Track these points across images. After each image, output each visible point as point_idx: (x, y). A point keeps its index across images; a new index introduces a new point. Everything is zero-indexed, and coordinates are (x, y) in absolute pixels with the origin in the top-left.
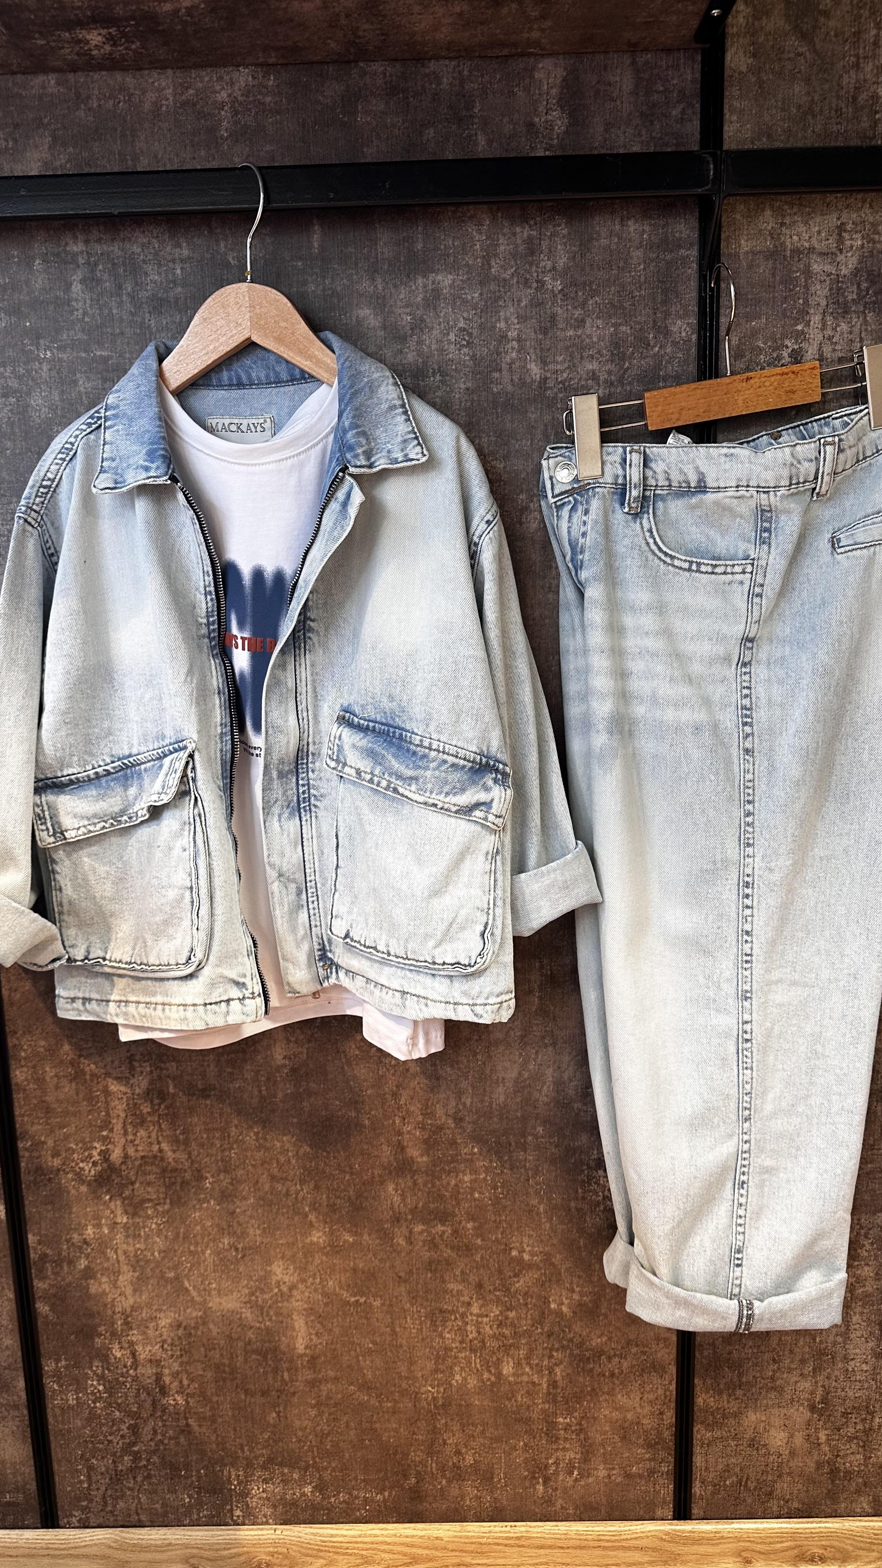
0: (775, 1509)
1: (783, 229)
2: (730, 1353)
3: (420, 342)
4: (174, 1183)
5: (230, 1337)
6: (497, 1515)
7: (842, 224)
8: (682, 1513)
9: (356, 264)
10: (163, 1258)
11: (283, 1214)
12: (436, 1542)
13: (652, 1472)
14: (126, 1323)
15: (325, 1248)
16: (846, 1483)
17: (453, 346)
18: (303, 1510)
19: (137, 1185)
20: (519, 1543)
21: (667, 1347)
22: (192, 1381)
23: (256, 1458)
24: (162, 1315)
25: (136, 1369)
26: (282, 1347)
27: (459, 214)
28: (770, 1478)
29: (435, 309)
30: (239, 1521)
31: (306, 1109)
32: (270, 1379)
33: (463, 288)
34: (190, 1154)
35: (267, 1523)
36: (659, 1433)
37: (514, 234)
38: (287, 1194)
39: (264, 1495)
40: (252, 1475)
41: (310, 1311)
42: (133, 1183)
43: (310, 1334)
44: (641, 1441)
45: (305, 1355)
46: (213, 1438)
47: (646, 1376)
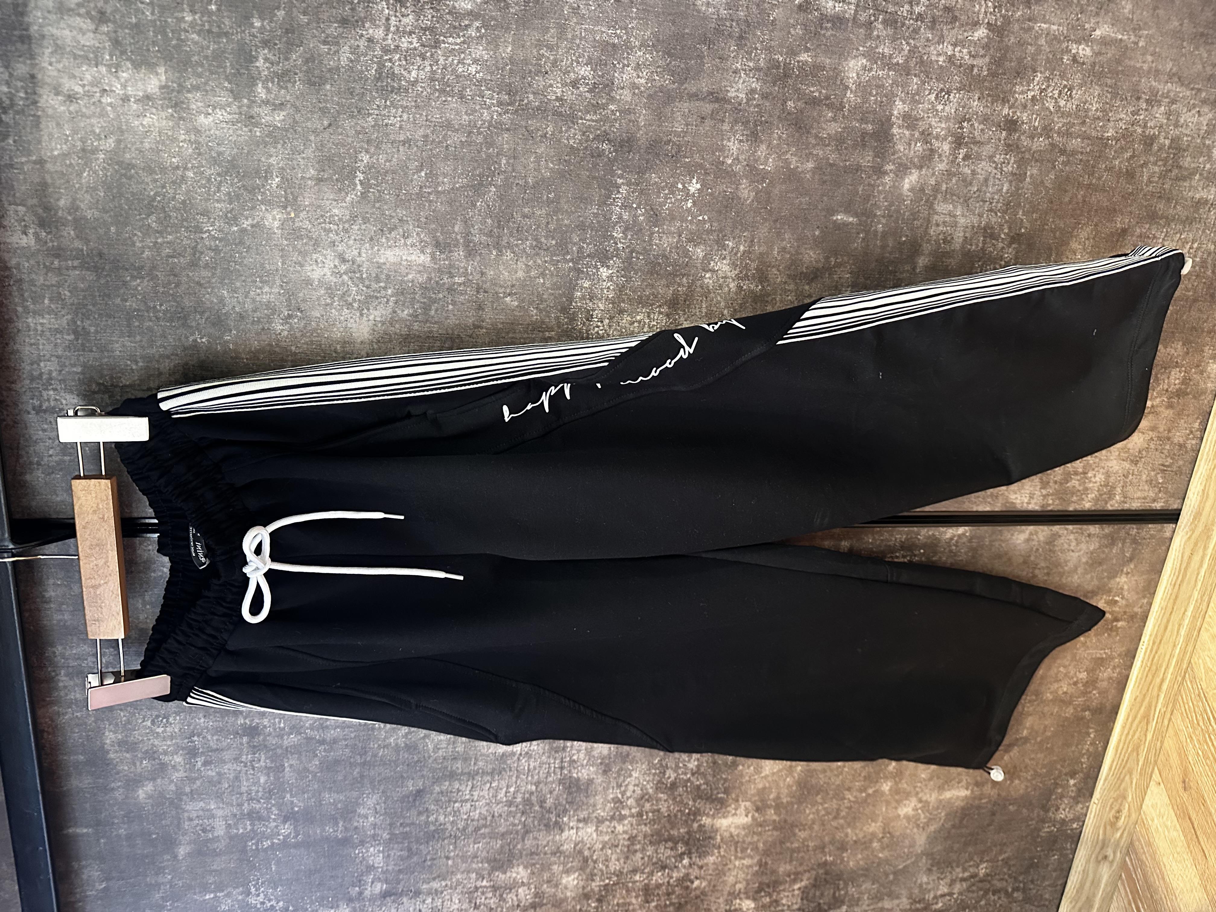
0: (1194, 442)
1: (43, 463)
2: (1056, 482)
3: (165, 753)
4: (825, 879)
5: (946, 839)
6: (1131, 655)
7: (34, 409)
8: (1173, 516)
9: (100, 801)
10: (878, 882)
11: (864, 809)
12: (1138, 700)
13: (1134, 541)
14: (919, 902)
15: (895, 781)
16: (1192, 383)
17: (168, 729)
18: (1086, 783)
19: (821, 901)
20: (1157, 642)
21: (1036, 533)
22: (971, 859)
23: (1038, 815)
24: (919, 881)
25: (954, 894)
26: (962, 804)
27: (50, 730)
28: (1168, 447)
29: (136, 743)
30: (1081, 824)
31: (789, 799)
32: (984, 811)
33: (117, 724)
34: (805, 871)
35: (1088, 807)
36: (1106, 536)
37: (65, 687)
38: (850, 808)
39: (1067, 810)
40: (1050, 818)
41: (941, 788)
42: (819, 904)
43: (958, 787)
44: (1106, 550)
45: (972, 791)
46: (1016, 844)
47: (1057, 549)
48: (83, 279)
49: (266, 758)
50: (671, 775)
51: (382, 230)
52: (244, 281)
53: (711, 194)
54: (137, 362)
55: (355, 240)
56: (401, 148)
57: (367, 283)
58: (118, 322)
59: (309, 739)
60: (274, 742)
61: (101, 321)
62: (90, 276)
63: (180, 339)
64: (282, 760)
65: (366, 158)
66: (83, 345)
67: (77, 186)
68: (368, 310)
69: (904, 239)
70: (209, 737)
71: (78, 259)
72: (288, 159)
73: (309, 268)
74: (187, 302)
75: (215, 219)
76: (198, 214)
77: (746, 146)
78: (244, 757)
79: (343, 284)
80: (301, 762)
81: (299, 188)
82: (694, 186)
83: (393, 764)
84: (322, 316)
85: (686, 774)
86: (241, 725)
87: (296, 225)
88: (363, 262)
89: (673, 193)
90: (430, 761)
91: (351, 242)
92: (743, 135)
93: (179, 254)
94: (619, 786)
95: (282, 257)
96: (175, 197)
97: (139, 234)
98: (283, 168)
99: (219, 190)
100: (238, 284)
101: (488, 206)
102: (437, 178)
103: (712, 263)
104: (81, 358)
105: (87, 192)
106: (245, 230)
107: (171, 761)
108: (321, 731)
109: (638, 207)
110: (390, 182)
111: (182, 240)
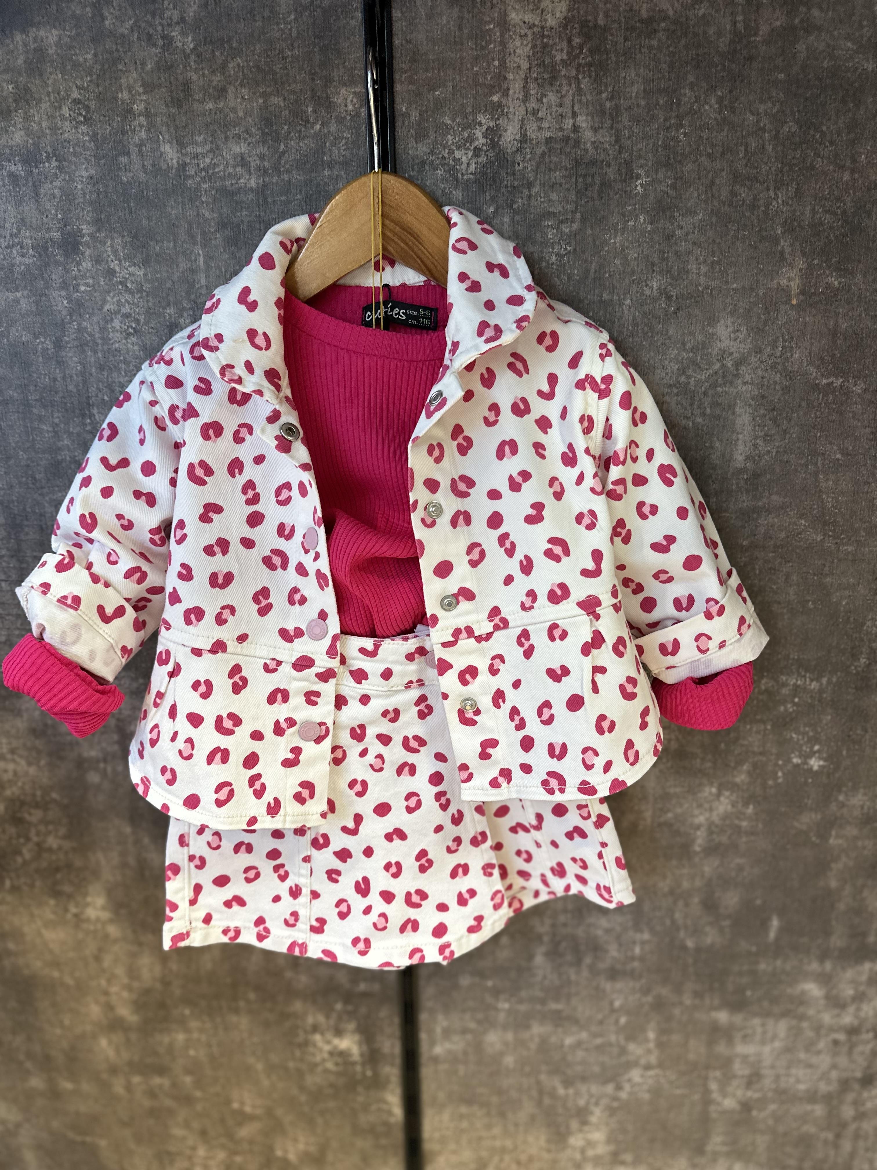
48: (719, 34)
49: (27, 266)
50: (35, 816)
51: (773, 410)
52: (714, 241)
53: (806, 783)
54: (611, 99)
55: (763, 378)
56: (868, 430)
57: (711, 392)
58: (664, 77)
59: (62, 326)
60: (54, 277)
61: (665, 55)
62: (723, 44)
63: (640, 157)
64: (25, 287)
65: (858, 389)
66: (634, 29)
67: (836, 33)
68: (677, 395)
69: (749, 993)
70: (57, 183)
71: (745, 29)
72: (860, 297)
73: (729, 323)
74: (688, 167)
75: (791, 206)
76: (798, 184)
77: (857, 813)
78: (28, 234)
79: (710, 364)
80: (23, 317)
81: (825, 311)
82: (815, 763)
83: (28, 445)
84: (669, 339)
85: (38, 834)
86: (80, 231)
87: (782, 307)
88: (736, 387)
89: (810, 740)
90: (36, 496)
91: (760, 373)
92: (869, 809)
93: (749, 160)
94: (13, 751)
95: (743, 288)
96: (819, 156)
97: (775, 110)
98: (849, 290)
99: (826, 212)
100: (710, 234)
101: (800, 534)
102: (833, 473)
103: (727, 793)
104: (616, 25)
105: (828, 46)
106: (777, 244)
107: (14, 125)
108: (76, 343)
109: (795, 704)
110: (830, 418)
111: (766, 164)
